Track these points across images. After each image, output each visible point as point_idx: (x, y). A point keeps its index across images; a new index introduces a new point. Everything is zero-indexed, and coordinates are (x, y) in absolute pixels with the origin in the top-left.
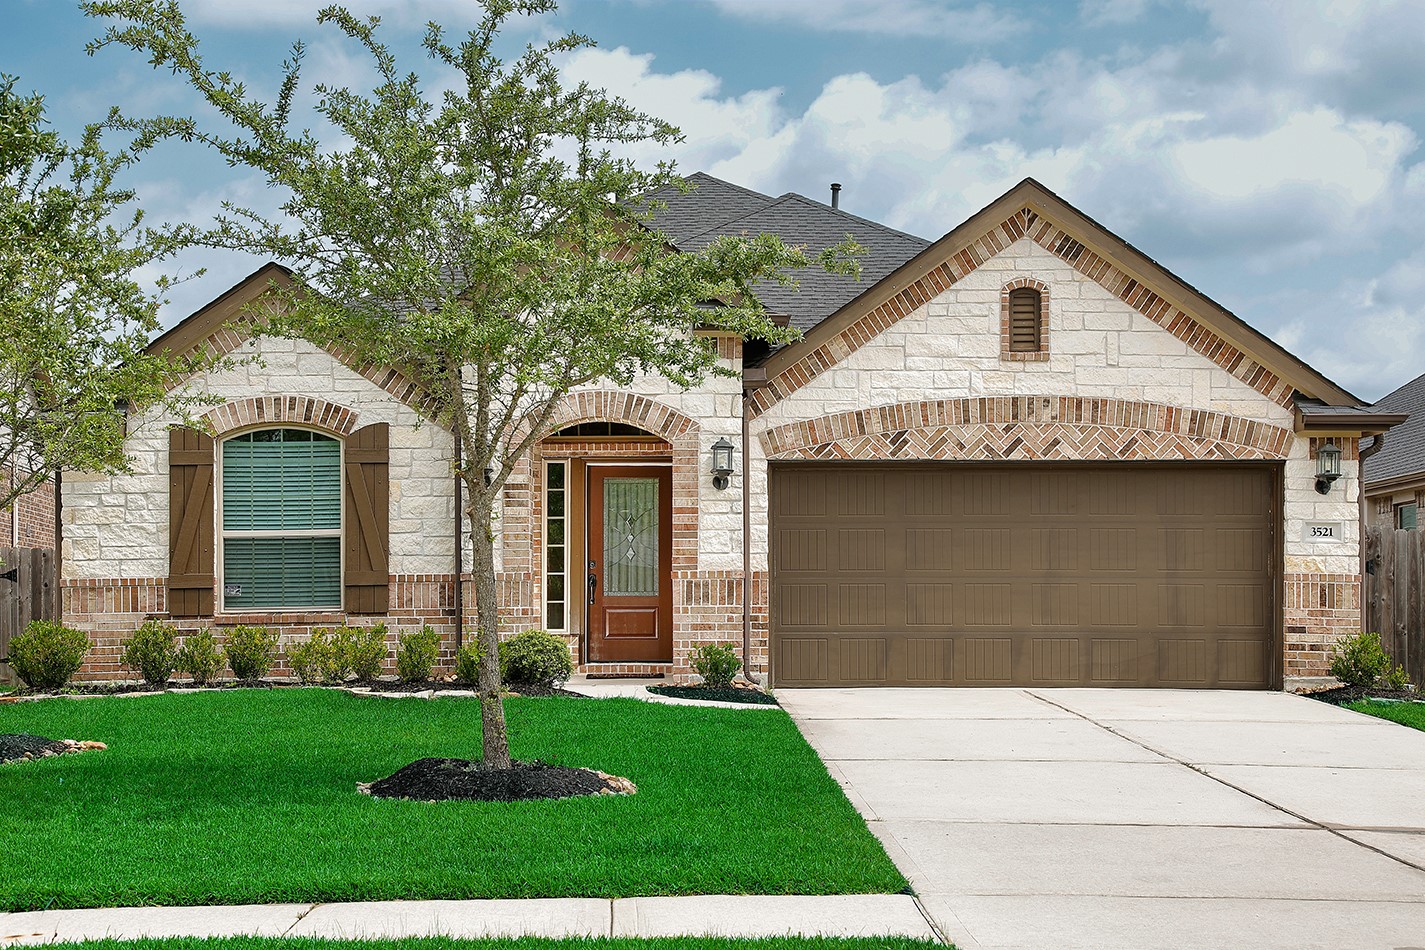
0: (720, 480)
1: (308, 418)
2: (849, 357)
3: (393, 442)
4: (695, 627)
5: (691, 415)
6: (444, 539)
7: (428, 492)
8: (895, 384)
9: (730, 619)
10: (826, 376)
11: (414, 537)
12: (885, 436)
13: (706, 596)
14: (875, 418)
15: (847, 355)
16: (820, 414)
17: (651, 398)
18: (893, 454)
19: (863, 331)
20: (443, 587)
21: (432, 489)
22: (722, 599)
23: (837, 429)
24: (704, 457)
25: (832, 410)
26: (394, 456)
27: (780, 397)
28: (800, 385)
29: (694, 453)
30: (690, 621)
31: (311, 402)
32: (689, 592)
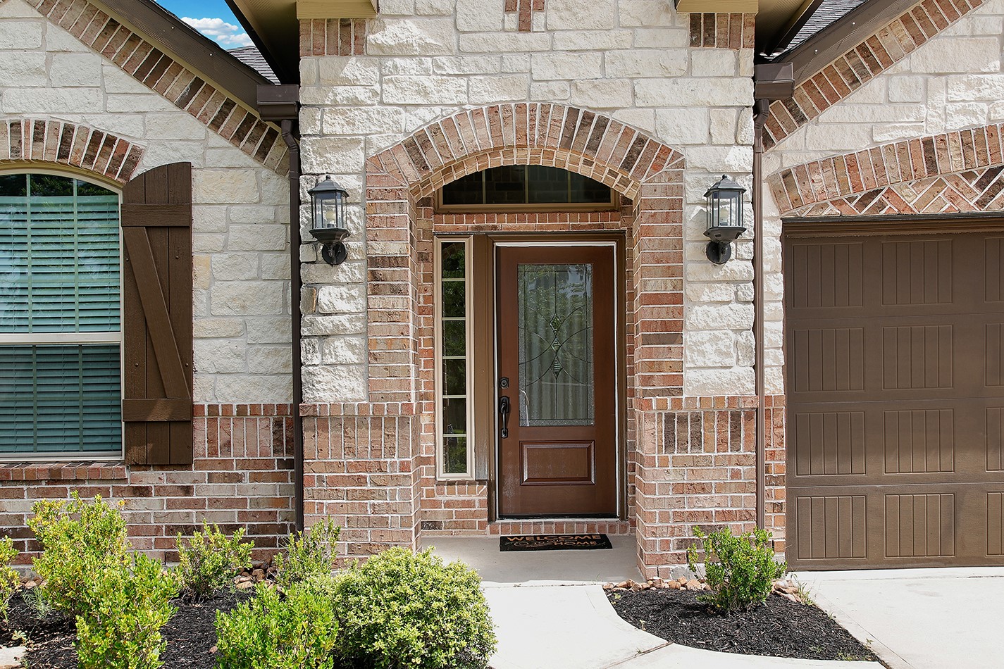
0: (717, 250)
1: (63, 154)
2: (913, 54)
3: (198, 194)
4: (679, 488)
5: (670, 141)
6: (279, 347)
7: (254, 273)
8: (986, 93)
9: (735, 475)
10: (875, 86)
11: (232, 344)
12: (969, 175)
13: (697, 439)
14: (954, 148)
15: (909, 49)
16: (865, 146)
17: (606, 115)
18: (981, 203)
19: (935, 13)
20: (278, 424)
21: (259, 268)
22: (722, 442)
23: (892, 168)
24: (693, 213)
25: (885, 137)
26: (201, 218)
27: (802, 120)
28: (834, 98)
29: (677, 204)
30: (671, 479)
31: (68, 130)
32: (669, 433)
